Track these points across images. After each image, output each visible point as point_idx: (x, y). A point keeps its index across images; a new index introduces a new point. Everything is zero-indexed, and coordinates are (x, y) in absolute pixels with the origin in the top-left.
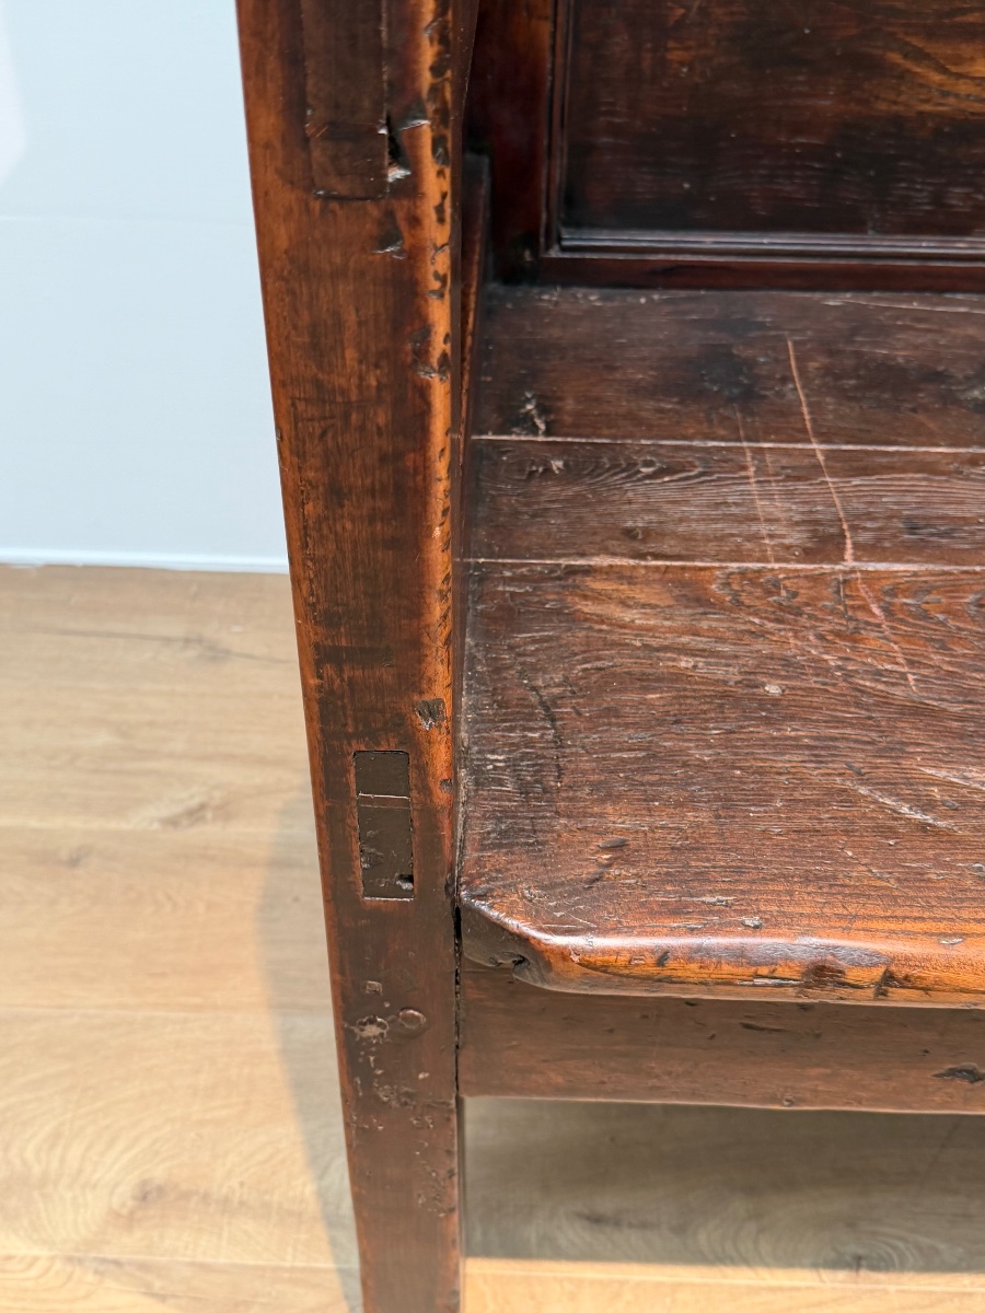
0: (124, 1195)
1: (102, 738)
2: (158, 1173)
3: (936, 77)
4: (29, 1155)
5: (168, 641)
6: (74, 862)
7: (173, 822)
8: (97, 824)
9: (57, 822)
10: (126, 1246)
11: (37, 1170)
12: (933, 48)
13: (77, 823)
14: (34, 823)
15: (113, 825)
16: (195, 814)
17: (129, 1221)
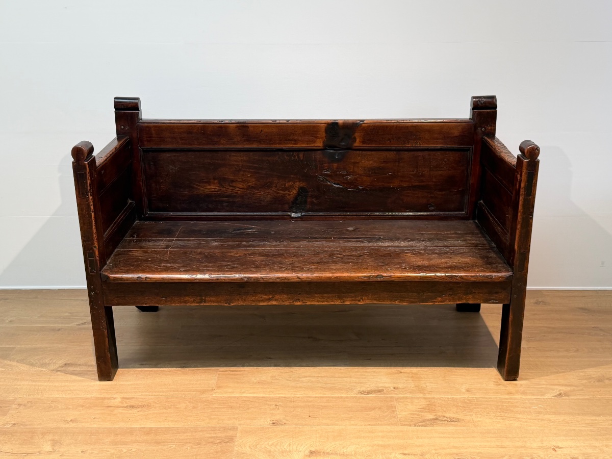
0: (63, 364)
1: (67, 314)
2: (69, 362)
3: (202, 189)
4: (47, 361)
5: (83, 300)
6: (59, 330)
7: (79, 325)
8: (63, 325)
9: (56, 325)
10: (62, 369)
11: (47, 363)
12: (200, 185)
13: (60, 325)
14: (51, 325)
15: (67, 325)
16: (83, 324)
17: (63, 367)
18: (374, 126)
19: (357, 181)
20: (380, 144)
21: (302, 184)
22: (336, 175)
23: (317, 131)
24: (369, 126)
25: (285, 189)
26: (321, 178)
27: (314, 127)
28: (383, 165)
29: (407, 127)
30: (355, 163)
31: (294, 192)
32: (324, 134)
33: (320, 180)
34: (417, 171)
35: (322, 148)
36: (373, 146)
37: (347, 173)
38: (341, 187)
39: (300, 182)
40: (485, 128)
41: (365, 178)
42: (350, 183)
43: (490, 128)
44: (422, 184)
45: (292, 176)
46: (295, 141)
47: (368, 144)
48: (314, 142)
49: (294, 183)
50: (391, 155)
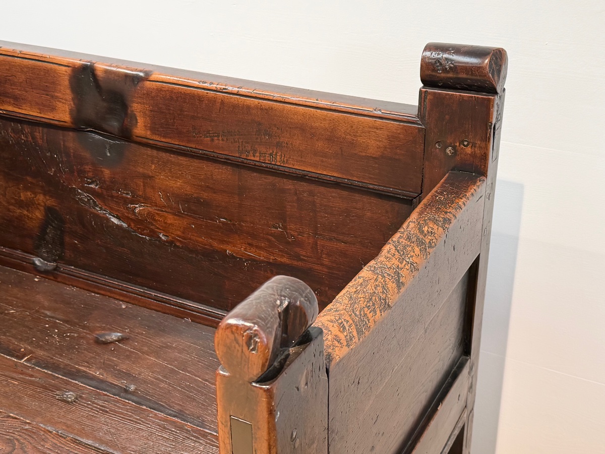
18: (171, 91)
19: (155, 220)
20: (189, 141)
21: (51, 202)
22: (112, 197)
23: (53, 83)
24: (159, 90)
25: (21, 204)
26: (85, 196)
27: (47, 71)
28: (205, 195)
29: (249, 107)
30: (146, 177)
31: (39, 214)
32: (68, 91)
33: (81, 199)
34: (285, 228)
35: (73, 126)
36: (175, 142)
37: (133, 197)
38: (125, 225)
39: (45, 195)
40: (454, 148)
41: (171, 219)
42: (140, 222)
43: (469, 150)
44: (300, 264)
45: (29, 178)
46: (17, 100)
47: (164, 137)
48: (53, 109)
49: (35, 193)
50: (221, 173)
